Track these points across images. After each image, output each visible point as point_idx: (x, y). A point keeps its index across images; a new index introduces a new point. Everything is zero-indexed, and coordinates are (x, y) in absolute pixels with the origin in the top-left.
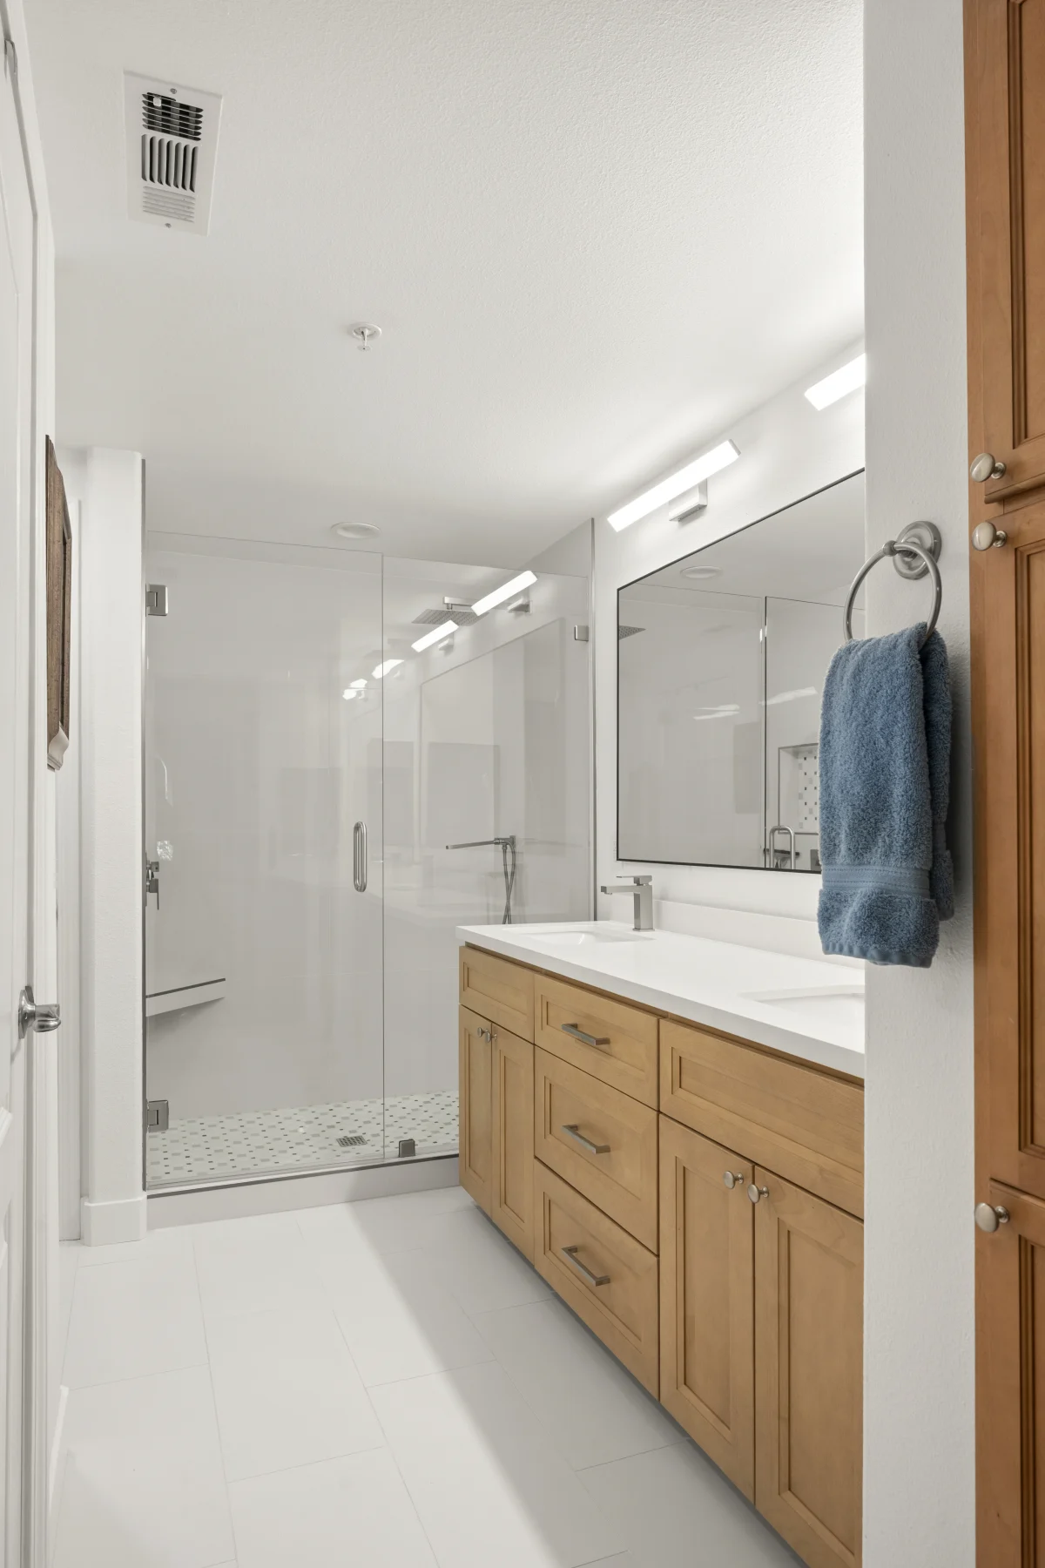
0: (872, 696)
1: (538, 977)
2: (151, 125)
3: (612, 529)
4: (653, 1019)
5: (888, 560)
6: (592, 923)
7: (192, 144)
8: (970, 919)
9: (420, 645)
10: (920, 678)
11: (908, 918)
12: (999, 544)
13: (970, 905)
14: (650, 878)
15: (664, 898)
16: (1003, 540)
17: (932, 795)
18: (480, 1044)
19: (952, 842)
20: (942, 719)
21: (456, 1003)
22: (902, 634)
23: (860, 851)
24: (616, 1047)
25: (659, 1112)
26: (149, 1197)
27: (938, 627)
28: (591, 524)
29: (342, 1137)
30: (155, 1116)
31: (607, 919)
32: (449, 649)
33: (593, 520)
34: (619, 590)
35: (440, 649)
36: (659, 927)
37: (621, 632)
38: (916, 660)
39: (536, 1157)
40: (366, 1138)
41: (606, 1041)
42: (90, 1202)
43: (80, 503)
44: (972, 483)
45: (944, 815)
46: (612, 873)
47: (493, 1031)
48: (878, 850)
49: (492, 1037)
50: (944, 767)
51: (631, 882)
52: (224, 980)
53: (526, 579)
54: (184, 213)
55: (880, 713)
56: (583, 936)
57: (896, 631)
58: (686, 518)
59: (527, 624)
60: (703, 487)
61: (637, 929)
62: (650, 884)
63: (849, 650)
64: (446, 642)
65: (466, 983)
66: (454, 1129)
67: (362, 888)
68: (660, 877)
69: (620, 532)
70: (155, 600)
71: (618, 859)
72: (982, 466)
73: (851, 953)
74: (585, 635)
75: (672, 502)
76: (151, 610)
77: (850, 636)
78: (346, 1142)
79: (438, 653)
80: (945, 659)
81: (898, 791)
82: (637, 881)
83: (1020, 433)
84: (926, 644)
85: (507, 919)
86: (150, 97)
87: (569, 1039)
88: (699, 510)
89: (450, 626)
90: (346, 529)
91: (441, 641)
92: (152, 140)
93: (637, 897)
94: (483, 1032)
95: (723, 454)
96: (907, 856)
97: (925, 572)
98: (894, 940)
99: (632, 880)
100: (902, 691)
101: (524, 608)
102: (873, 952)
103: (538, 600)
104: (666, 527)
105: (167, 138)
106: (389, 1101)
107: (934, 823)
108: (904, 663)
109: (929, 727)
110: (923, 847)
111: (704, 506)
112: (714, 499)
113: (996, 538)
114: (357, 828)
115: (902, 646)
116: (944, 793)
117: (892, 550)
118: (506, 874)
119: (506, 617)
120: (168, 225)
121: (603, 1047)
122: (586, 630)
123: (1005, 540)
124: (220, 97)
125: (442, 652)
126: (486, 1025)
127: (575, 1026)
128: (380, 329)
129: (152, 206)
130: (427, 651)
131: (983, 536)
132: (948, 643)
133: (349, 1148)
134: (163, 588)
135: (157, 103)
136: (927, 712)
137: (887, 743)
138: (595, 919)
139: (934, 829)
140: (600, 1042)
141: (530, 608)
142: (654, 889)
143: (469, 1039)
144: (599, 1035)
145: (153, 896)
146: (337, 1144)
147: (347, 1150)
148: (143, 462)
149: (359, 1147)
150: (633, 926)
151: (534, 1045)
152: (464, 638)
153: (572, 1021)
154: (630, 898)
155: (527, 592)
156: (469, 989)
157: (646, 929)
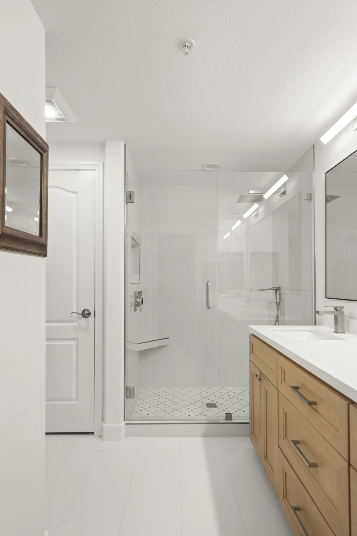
1: (280, 357)
3: (321, 143)
4: (345, 403)
6: (314, 327)
9: (246, 216)
14: (343, 308)
15: (351, 317)
18: (256, 380)
24: (320, 408)
25: (349, 465)
26: (126, 424)
28: (313, 148)
29: (208, 402)
30: (129, 393)
31: (321, 324)
32: (256, 216)
33: (314, 145)
34: (326, 173)
36: (348, 332)
37: (328, 199)
39: (279, 446)
40: (217, 404)
41: (315, 404)
42: (105, 424)
46: (324, 305)
47: (261, 376)
49: (260, 379)
51: (333, 309)
52: (168, 338)
53: (284, 179)
56: (308, 332)
59: (285, 198)
61: (336, 332)
62: (343, 310)
64: (255, 214)
65: (252, 351)
67: (209, 307)
68: (349, 307)
69: (326, 144)
70: (129, 197)
71: (326, 298)
74: (310, 198)
76: (127, 201)
78: (210, 405)
79: (253, 217)
82: (336, 309)
85: (277, 322)
89: (256, 206)
90: (209, 167)
91: (253, 213)
93: (336, 317)
94: (257, 376)
99: (333, 308)
101: (284, 193)
103: (289, 188)
106: (229, 389)
114: (207, 283)
118: (277, 302)
119: (277, 197)
121: (314, 406)
122: (310, 195)
125: (255, 217)
126: (258, 373)
127: (296, 388)
128: (193, 42)
130: (249, 217)
133: (209, 409)
134: (133, 192)
138: (315, 325)
140: (312, 404)
141: (287, 193)
142: (345, 313)
143: (253, 376)
144: (311, 399)
145: (139, 308)
146: (205, 406)
147: (208, 410)
148: (125, 145)
149: (214, 409)
150: (334, 331)
151: (278, 390)
152: (261, 210)
153: (295, 385)
154: (332, 317)
155: (284, 185)
156: (253, 354)
157: (341, 333)
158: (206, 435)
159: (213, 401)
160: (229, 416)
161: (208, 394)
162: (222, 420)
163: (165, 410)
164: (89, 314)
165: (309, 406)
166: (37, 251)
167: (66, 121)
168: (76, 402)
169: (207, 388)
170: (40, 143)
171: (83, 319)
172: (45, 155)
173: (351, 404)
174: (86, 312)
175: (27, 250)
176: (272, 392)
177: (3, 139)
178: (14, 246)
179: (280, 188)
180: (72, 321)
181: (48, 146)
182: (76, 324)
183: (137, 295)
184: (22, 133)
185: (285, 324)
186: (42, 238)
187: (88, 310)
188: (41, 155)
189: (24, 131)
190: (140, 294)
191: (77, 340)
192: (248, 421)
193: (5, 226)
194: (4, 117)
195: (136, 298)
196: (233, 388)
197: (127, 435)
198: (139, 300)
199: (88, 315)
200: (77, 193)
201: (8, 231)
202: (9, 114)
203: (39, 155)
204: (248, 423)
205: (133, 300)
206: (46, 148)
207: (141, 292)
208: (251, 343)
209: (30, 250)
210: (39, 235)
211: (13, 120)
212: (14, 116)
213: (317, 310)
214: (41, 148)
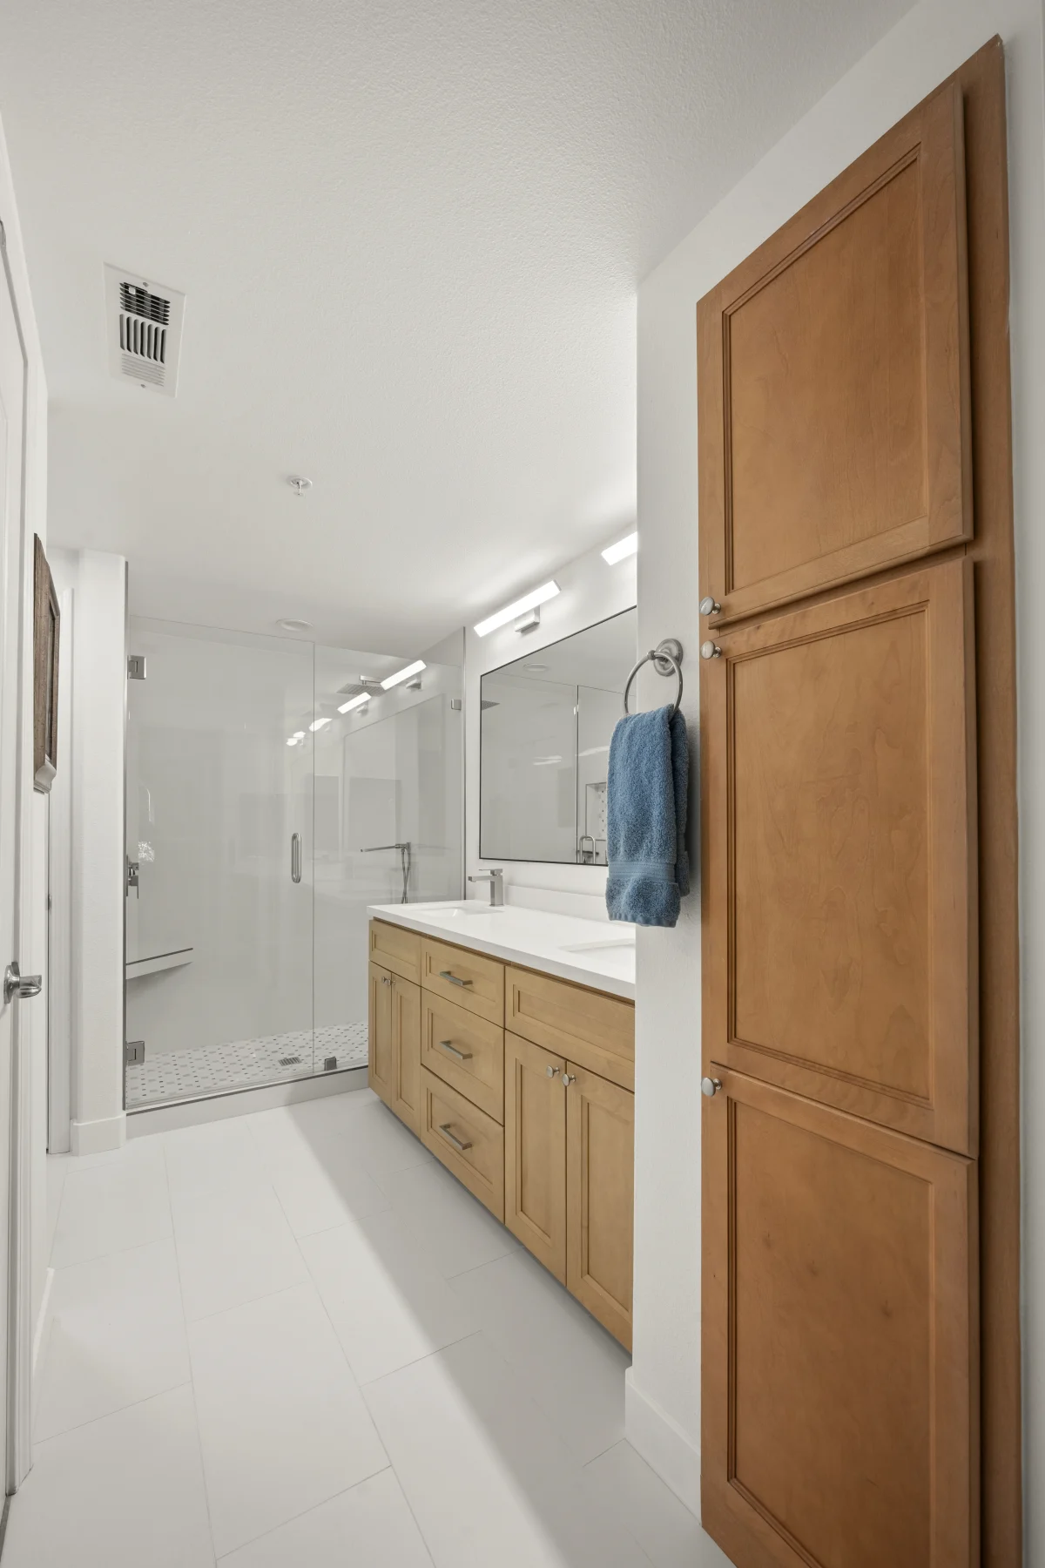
0: (640, 752)
1: (423, 939)
2: (128, 308)
3: (477, 635)
4: (501, 966)
5: (650, 662)
6: (463, 901)
7: (161, 327)
8: (699, 895)
9: (343, 709)
10: (669, 740)
11: (661, 896)
12: (716, 656)
13: (699, 886)
14: (501, 871)
15: (511, 883)
16: (719, 653)
17: (677, 815)
18: (383, 987)
19: (689, 847)
20: (683, 767)
21: (367, 960)
22: (658, 711)
23: (632, 852)
24: (476, 986)
25: (505, 1029)
26: (128, 1115)
27: (680, 707)
28: (463, 632)
29: (280, 1060)
30: (133, 1054)
31: (473, 898)
32: (364, 712)
33: (464, 628)
34: (481, 676)
35: (359, 712)
36: (508, 904)
37: (484, 705)
38: (667, 728)
39: (421, 1065)
40: (300, 1058)
41: (470, 982)
42: (78, 1123)
43: (73, 591)
44: (701, 616)
45: (683, 829)
46: (478, 868)
47: (392, 979)
48: (643, 851)
49: (391, 982)
50: (683, 797)
51: (489, 873)
52: (190, 949)
53: (419, 666)
54: (157, 380)
55: (645, 762)
56: (457, 910)
57: (655, 709)
58: (526, 630)
59: (419, 697)
60: (537, 610)
61: (493, 905)
62: (501, 874)
63: (626, 720)
64: (362, 708)
65: (374, 944)
66: (366, 1048)
67: (297, 880)
68: (509, 871)
69: (482, 637)
70: (135, 667)
71: (480, 858)
72: (707, 605)
73: (626, 919)
74: (459, 706)
75: (518, 619)
76: (132, 674)
77: (627, 711)
78: (286, 1062)
79: (356, 715)
80: (685, 729)
81: (656, 813)
82: (493, 872)
83: (729, 586)
84: (674, 718)
85: (405, 900)
86: (126, 286)
87: (444, 981)
88: (534, 625)
89: (365, 697)
90: (289, 624)
91: (358, 707)
92: (128, 319)
93: (493, 884)
94: (385, 979)
95: (549, 590)
96: (661, 855)
97: (673, 672)
98: (653, 910)
100: (658, 748)
101: (417, 686)
102: (640, 919)
103: (425, 682)
104: (512, 635)
105: (141, 319)
106: (318, 1031)
107: (678, 834)
108: (659, 730)
109: (675, 771)
110: (670, 849)
111: (538, 623)
112: (545, 618)
113: (715, 652)
114: (294, 837)
115: (658, 718)
116: (683, 814)
117: (653, 656)
118: (404, 869)
119: (404, 691)
120: (143, 386)
121: (467, 986)
122: (460, 702)
123: (721, 653)
124: (184, 295)
126: (384, 974)
127: (449, 973)
129: (129, 370)
130: (349, 713)
131: (707, 650)
132: (686, 718)
133: (288, 1066)
134: (143, 658)
135: (132, 291)
136: (673, 762)
137: (649, 782)
138: (465, 899)
139: (677, 838)
140: (466, 983)
141: (421, 686)
142: (504, 878)
144: (466, 979)
145: (134, 888)
146: (278, 1064)
147: (284, 1070)
148: (127, 563)
149: (296, 1065)
150: (490, 903)
151: (421, 986)
152: (375, 704)
153: (446, 971)
154: (489, 884)
155: (418, 675)
156: (374, 949)
157: (498, 905)
158: (293, 1101)
159: (293, 1054)
160: (331, 1063)
161: (280, 1046)
162: (320, 1070)
163: (197, 1084)
165: (464, 988)
173: (508, 966)
176: (412, 994)
179: (411, 678)
185: (416, 900)
192: (365, 1063)
197: (129, 1136)
204: (365, 1066)
208: (371, 928)
213: (467, 876)
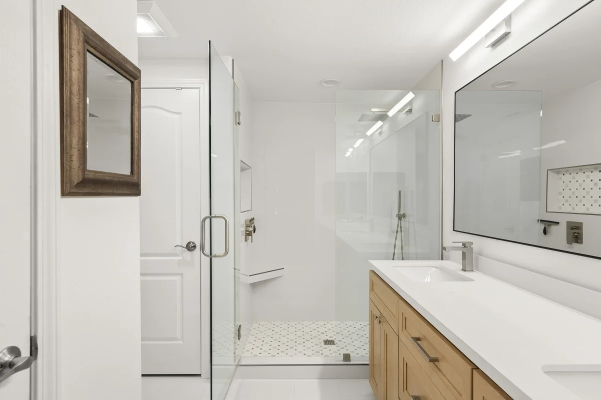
1: (401, 301)
3: (451, 60)
4: (469, 368)
6: (441, 261)
9: (369, 133)
14: (472, 243)
15: (480, 254)
18: (376, 321)
21: (368, 296)
28: (442, 64)
29: (325, 339)
31: (448, 259)
32: (380, 133)
33: (442, 61)
34: (455, 93)
36: (477, 270)
37: (457, 118)
39: (399, 398)
40: (335, 341)
41: (436, 360)
46: (452, 239)
47: (381, 318)
49: (380, 322)
51: (460, 245)
52: (283, 268)
53: (410, 96)
56: (435, 270)
58: (496, 44)
59: (412, 117)
60: (508, 20)
61: (464, 270)
62: (472, 246)
64: (379, 131)
65: (372, 288)
68: (478, 243)
69: (456, 61)
71: (454, 230)
74: (438, 119)
76: (235, 122)
79: (376, 135)
82: (464, 245)
87: (415, 346)
88: (504, 37)
89: (380, 123)
90: (327, 82)
91: (377, 130)
93: (464, 254)
99: (461, 244)
101: (410, 111)
103: (416, 106)
111: (509, 33)
112: (515, 27)
119: (403, 115)
121: (436, 363)
122: (438, 116)
126: (378, 314)
127: (417, 339)
130: (372, 135)
133: (327, 346)
138: (442, 259)
140: (434, 360)
141: (413, 111)
142: (474, 249)
143: (373, 317)
144: (432, 355)
145: (250, 237)
146: (323, 343)
147: (325, 348)
148: (233, 60)
149: (332, 346)
150: (461, 268)
151: (399, 338)
152: (386, 128)
153: (416, 335)
154: (460, 253)
155: (411, 103)
156: (373, 292)
157: (469, 271)
158: (322, 377)
159: (332, 337)
160: (347, 357)
161: (326, 330)
162: (340, 360)
163: (279, 347)
164: (195, 247)
165: (432, 363)
166: (128, 192)
167: (166, 36)
168: (181, 342)
169: (325, 323)
170: (130, 70)
171: (188, 252)
172: (136, 82)
173: (475, 369)
174: (191, 245)
175: (115, 192)
176: (393, 339)
177: (82, 73)
178: (100, 191)
179: (406, 105)
180: (176, 255)
181: (139, 71)
182: (180, 258)
183: (248, 223)
184: (107, 61)
186: (134, 176)
187: (193, 243)
188: (132, 83)
189: (108, 59)
190: (252, 222)
191: (182, 275)
192: (368, 363)
193: (87, 170)
194: (84, 46)
195: (247, 226)
196: (354, 322)
198: (251, 229)
199: (193, 248)
200: (180, 113)
201: (91, 176)
202: (90, 42)
203: (129, 83)
204: (368, 365)
205: (243, 229)
206: (138, 74)
207: (253, 219)
208: (371, 280)
209: (120, 192)
210: (130, 173)
211: (95, 48)
212: (97, 44)
213: (444, 246)
214: (131, 76)
